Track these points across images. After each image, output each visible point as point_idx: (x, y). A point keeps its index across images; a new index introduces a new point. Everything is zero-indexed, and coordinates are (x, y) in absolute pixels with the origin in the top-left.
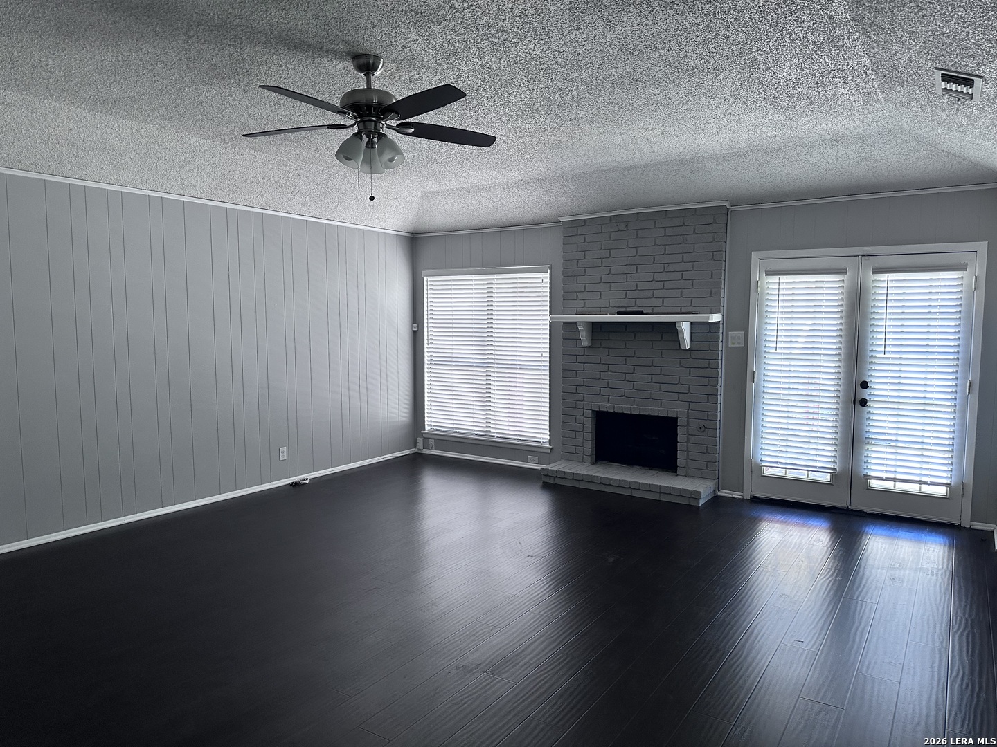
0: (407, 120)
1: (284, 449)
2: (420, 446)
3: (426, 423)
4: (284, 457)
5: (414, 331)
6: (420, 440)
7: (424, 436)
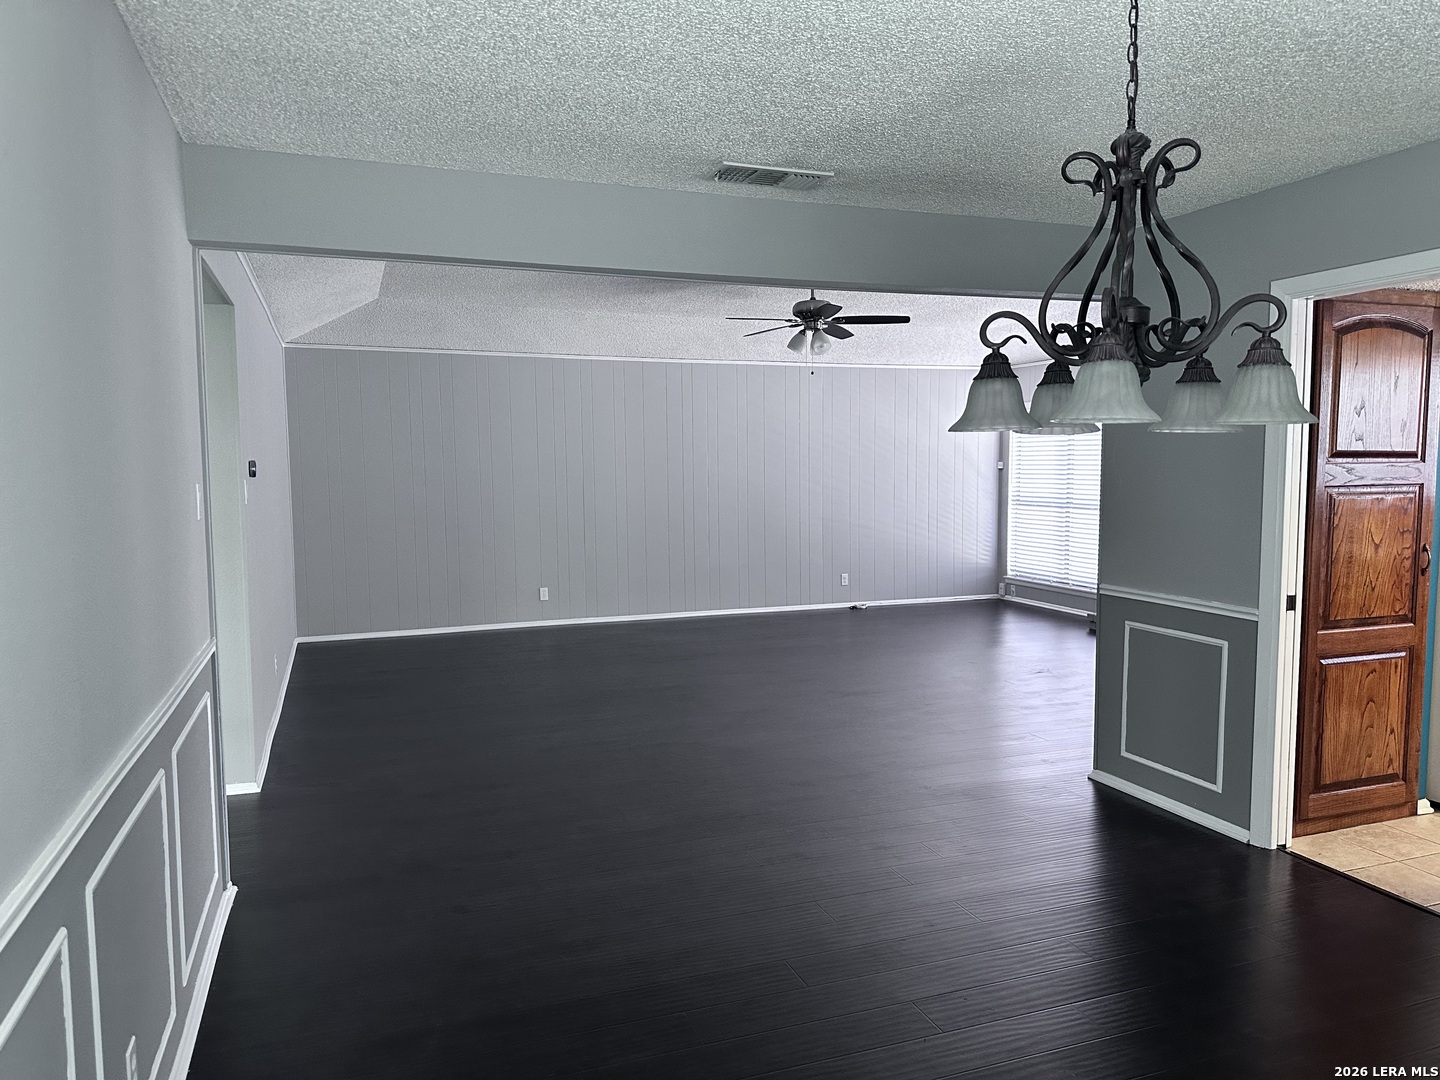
0: (836, 316)
1: (845, 575)
2: (1002, 592)
3: (1009, 568)
4: (845, 582)
5: (1000, 469)
6: (1002, 585)
7: (1007, 581)
